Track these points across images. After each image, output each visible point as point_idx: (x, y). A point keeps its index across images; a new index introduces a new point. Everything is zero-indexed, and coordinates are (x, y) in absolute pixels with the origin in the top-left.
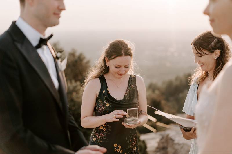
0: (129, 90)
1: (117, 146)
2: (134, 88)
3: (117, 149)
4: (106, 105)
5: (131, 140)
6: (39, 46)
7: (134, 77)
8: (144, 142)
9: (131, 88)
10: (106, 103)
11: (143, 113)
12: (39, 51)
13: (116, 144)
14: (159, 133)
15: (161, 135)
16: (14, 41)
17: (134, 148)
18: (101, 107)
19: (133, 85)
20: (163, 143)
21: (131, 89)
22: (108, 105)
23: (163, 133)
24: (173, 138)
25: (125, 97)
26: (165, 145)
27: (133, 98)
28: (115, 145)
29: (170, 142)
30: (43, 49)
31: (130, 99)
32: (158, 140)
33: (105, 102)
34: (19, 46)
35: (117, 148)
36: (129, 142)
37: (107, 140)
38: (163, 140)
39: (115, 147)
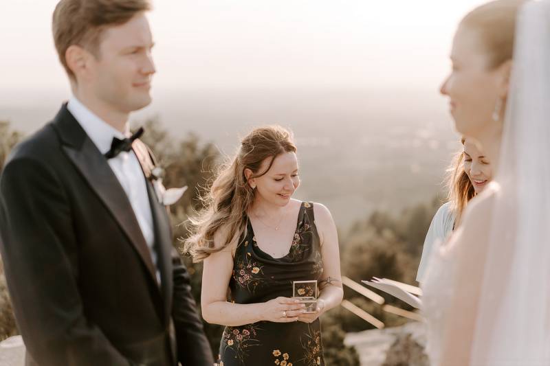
0: (299, 234)
1: (280, 354)
2: (309, 229)
3: (280, 361)
4: (252, 272)
5: (309, 343)
6: (112, 154)
7: (309, 206)
8: (352, 350)
9: (303, 230)
10: (253, 267)
11: (332, 282)
12: (113, 163)
13: (278, 351)
14: (389, 330)
15: (394, 334)
16: (62, 143)
17: (317, 360)
18: (242, 276)
19: (308, 223)
20: (397, 353)
21: (303, 232)
22: (256, 270)
23: (398, 330)
24: (420, 342)
25: (291, 250)
26: (404, 358)
27: (310, 252)
28: (276, 353)
29: (415, 351)
30: (122, 160)
31: (303, 253)
32: (386, 346)
33: (249, 266)
34: (72, 153)
35: (281, 358)
36: (307, 347)
37: (257, 343)
38: (399, 348)
39: (275, 355)
